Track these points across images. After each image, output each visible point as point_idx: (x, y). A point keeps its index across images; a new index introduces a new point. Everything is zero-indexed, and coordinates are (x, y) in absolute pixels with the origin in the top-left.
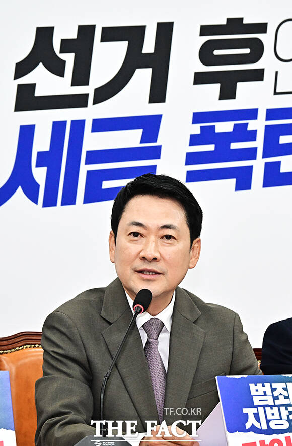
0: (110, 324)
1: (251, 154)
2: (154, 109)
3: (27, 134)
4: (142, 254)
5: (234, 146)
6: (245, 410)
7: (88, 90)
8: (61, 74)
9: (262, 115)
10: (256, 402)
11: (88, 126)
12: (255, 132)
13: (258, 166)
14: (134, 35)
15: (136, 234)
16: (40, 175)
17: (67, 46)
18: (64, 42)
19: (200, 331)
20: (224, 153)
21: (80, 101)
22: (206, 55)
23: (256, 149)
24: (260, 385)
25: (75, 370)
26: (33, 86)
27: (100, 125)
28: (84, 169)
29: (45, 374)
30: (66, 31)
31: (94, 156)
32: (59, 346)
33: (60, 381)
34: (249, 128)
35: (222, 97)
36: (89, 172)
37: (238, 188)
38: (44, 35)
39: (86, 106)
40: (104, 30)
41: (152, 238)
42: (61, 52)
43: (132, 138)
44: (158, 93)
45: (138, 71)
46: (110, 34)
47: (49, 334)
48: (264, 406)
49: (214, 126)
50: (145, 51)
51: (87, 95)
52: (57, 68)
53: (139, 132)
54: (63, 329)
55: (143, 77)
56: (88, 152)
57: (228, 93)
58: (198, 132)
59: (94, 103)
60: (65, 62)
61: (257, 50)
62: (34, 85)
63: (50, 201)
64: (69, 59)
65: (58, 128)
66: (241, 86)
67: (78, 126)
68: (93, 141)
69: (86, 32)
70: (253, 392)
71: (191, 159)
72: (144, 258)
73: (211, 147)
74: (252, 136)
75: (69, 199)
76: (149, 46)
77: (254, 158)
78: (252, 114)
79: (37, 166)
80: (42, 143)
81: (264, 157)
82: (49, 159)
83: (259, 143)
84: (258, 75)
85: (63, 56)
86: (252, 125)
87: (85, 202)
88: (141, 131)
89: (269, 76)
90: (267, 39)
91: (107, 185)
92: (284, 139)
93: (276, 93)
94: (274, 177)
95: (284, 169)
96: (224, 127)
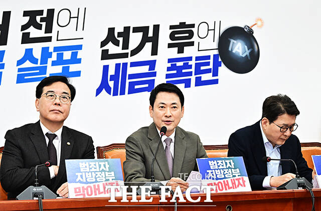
0: (151, 140)
1: (190, 74)
2: (154, 58)
3: (106, 68)
4: (166, 115)
5: (184, 71)
6: (208, 171)
7: (129, 51)
8: (118, 45)
9: (194, 59)
10: (212, 168)
11: (129, 65)
12: (191, 65)
13: (193, 78)
14: (144, 30)
15: (162, 107)
16: (111, 84)
18: (119, 33)
20: (180, 74)
21: (125, 56)
22: (172, 37)
23: (192, 72)
24: (212, 161)
25: (139, 158)
27: (134, 64)
28: (128, 81)
29: (127, 159)
30: (119, 29)
31: (131, 76)
32: (133, 149)
33: (133, 162)
34: (189, 64)
35: (179, 52)
36: (130, 82)
37: (186, 87)
38: (111, 31)
39: (128, 57)
40: (134, 28)
41: (168, 108)
42: (118, 37)
43: (145, 69)
44: (154, 52)
45: (147, 43)
46: (136, 30)
47: (128, 144)
48: (215, 169)
49: (176, 64)
50: (149, 36)
51: (128, 53)
52: (116, 43)
53: (148, 67)
54: (134, 142)
55: (149, 46)
56: (129, 75)
57: (181, 51)
58: (170, 66)
59: (131, 56)
60: (119, 41)
61: (191, 34)
62: (108, 50)
63: (115, 94)
64: (121, 39)
65: (118, 65)
66: (186, 48)
67: (125, 65)
68: (131, 71)
69: (127, 29)
70: (210, 164)
71: (168, 76)
72: (166, 116)
73: (175, 72)
74: (190, 67)
75: (123, 93)
76: (151, 34)
78: (190, 59)
79: (110, 81)
80: (111, 72)
81: (195, 75)
83: (193, 70)
84: (192, 44)
85: (118, 39)
86: (190, 63)
87: (128, 94)
88: (148, 66)
89: (196, 44)
90: (195, 30)
91: (136, 87)
92: (202, 68)
93: (199, 51)
94: (199, 83)
95: (203, 79)
96: (180, 64)
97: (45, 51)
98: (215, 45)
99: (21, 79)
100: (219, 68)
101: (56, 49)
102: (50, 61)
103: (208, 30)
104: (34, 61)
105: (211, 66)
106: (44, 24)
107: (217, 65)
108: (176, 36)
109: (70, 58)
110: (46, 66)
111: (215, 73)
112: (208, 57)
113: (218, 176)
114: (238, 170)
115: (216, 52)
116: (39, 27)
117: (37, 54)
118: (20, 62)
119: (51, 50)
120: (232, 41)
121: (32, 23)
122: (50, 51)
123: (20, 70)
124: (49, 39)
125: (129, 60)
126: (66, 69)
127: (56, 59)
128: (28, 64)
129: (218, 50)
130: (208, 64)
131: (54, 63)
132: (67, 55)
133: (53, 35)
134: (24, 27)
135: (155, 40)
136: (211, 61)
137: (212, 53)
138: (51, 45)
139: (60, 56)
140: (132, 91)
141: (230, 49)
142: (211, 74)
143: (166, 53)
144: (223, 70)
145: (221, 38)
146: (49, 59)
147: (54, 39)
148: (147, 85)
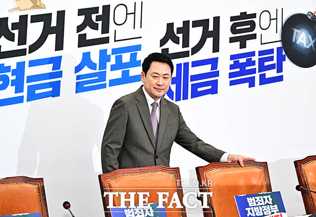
1: (253, 71)
2: (215, 55)
5: (247, 68)
7: (189, 49)
8: (178, 43)
9: (257, 54)
11: (190, 65)
12: (255, 61)
13: (257, 76)
14: (204, 23)
18: (178, 29)
21: (186, 54)
22: (233, 30)
23: (255, 69)
26: (168, 49)
27: (195, 64)
28: (190, 83)
30: (178, 24)
31: (194, 78)
34: (252, 60)
35: (241, 48)
36: (192, 85)
37: (250, 86)
38: (170, 26)
39: (188, 56)
40: (193, 22)
42: (177, 33)
43: (207, 69)
44: (216, 48)
45: (208, 39)
49: (239, 61)
50: (210, 30)
51: (189, 51)
52: (176, 41)
53: (209, 66)
55: (210, 41)
56: (191, 76)
57: (243, 46)
58: (233, 63)
59: (192, 54)
60: (179, 38)
61: (253, 25)
64: (180, 36)
65: (179, 66)
66: (248, 42)
67: (186, 64)
68: (193, 71)
69: (186, 23)
71: (231, 75)
73: (238, 70)
74: (253, 63)
75: (185, 98)
76: (211, 28)
77: (255, 73)
78: (253, 54)
81: (259, 72)
83: (256, 66)
84: (254, 37)
85: (178, 35)
86: (253, 58)
87: (191, 98)
88: (211, 65)
89: (258, 36)
90: (256, 20)
91: (199, 89)
92: (266, 64)
93: (261, 44)
94: (264, 81)
95: (267, 77)
96: (243, 60)
97: (103, 53)
98: (278, 37)
99: (80, 88)
100: (283, 62)
101: (114, 51)
102: (109, 65)
103: (270, 20)
104: (92, 66)
105: (275, 61)
106: (100, 23)
107: (281, 59)
108: (237, 28)
109: (129, 61)
110: (106, 71)
111: (280, 70)
112: (271, 51)
115: (279, 45)
116: (95, 27)
117: (95, 58)
118: (78, 69)
119: (109, 52)
120: (296, 30)
121: (88, 23)
122: (108, 54)
123: (78, 77)
124: (106, 40)
125: (190, 59)
126: (125, 74)
127: (114, 63)
128: (86, 70)
129: (281, 42)
130: (272, 59)
131: (113, 68)
132: (126, 58)
133: (111, 35)
134: (80, 28)
135: (216, 35)
136: (275, 55)
137: (275, 46)
138: (109, 47)
139: (119, 59)
140: (195, 94)
141: (294, 41)
142: (275, 70)
143: (228, 48)
144: (287, 64)
145: (283, 28)
146: (108, 63)
147: (111, 40)
148: (210, 87)
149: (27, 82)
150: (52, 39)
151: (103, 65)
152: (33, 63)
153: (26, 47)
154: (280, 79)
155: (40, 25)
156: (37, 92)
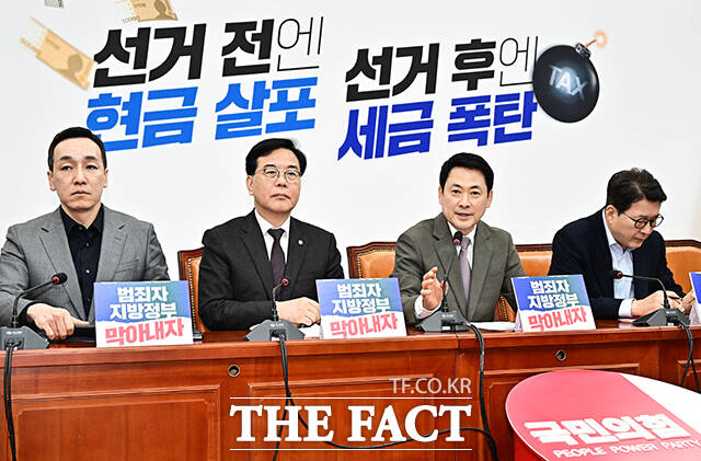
0: (439, 240)
1: (487, 123)
2: (429, 97)
3: (354, 115)
4: (460, 204)
5: (477, 119)
6: (529, 297)
7: (390, 87)
8: (373, 78)
9: (493, 99)
10: (535, 292)
11: (390, 109)
12: (489, 110)
13: (491, 130)
14: (415, 52)
15: (456, 191)
16: (362, 140)
17: (376, 60)
18: (374, 58)
19: (489, 244)
20: (470, 124)
21: (384, 94)
22: (459, 63)
23: (489, 120)
24: (536, 282)
26: (357, 86)
27: (397, 108)
28: (388, 135)
30: (375, 51)
31: (394, 128)
34: (486, 107)
35: (469, 89)
36: (390, 137)
37: (479, 144)
38: (363, 54)
39: (388, 97)
40: (398, 49)
41: (466, 194)
42: (373, 64)
43: (415, 116)
44: (431, 88)
45: (419, 74)
46: (402, 52)
48: (539, 295)
49: (465, 107)
50: (423, 62)
51: (389, 90)
52: (371, 74)
53: (420, 112)
55: (422, 78)
56: (390, 125)
57: (472, 86)
58: (455, 111)
59: (393, 95)
60: (375, 70)
61: (490, 59)
63: (368, 156)
64: (378, 68)
65: (372, 110)
66: (481, 82)
67: (384, 109)
68: (393, 118)
69: (387, 51)
70: (533, 287)
71: (451, 127)
72: (461, 207)
73: (463, 120)
74: (487, 112)
75: (380, 154)
76: (425, 59)
77: (489, 125)
78: (487, 98)
79: (361, 134)
80: (363, 120)
81: (495, 125)
82: (366, 130)
83: (491, 117)
84: (490, 75)
85: (374, 67)
86: (487, 105)
87: (389, 156)
89: (497, 75)
90: (495, 52)
91: (401, 145)
92: (506, 114)
93: (501, 85)
94: (501, 137)
95: (506, 132)
96: (471, 107)
97: (259, 86)
98: (528, 77)
99: (222, 133)
100: (534, 113)
101: (276, 84)
102: (267, 103)
103: (518, 52)
104: (243, 103)
105: (520, 111)
106: (257, 44)
107: (529, 109)
108: (466, 61)
109: (297, 99)
110: (261, 112)
111: (527, 123)
112: (516, 96)
113: (544, 305)
114: (575, 295)
115: (529, 88)
116: (249, 49)
117: (247, 93)
118: (220, 106)
119: (269, 86)
120: (555, 69)
121: (240, 42)
122: (267, 88)
123: (220, 118)
124: (265, 69)
125: (391, 101)
126: (291, 117)
127: (276, 101)
128: (233, 109)
129: (531, 85)
130: (516, 107)
131: (273, 108)
132: (294, 94)
133: (272, 61)
134: (227, 50)
135: (431, 69)
136: (521, 102)
137: (522, 90)
138: (268, 78)
139: (283, 96)
140: (394, 151)
141: (551, 83)
142: (520, 123)
143: (449, 90)
144: (539, 116)
146: (265, 101)
147: (273, 68)
148: (418, 142)
149: (145, 120)
150: (184, 62)
151: (258, 103)
152: (153, 95)
153: (146, 71)
154: (527, 136)
155: (168, 43)
156: (158, 135)
